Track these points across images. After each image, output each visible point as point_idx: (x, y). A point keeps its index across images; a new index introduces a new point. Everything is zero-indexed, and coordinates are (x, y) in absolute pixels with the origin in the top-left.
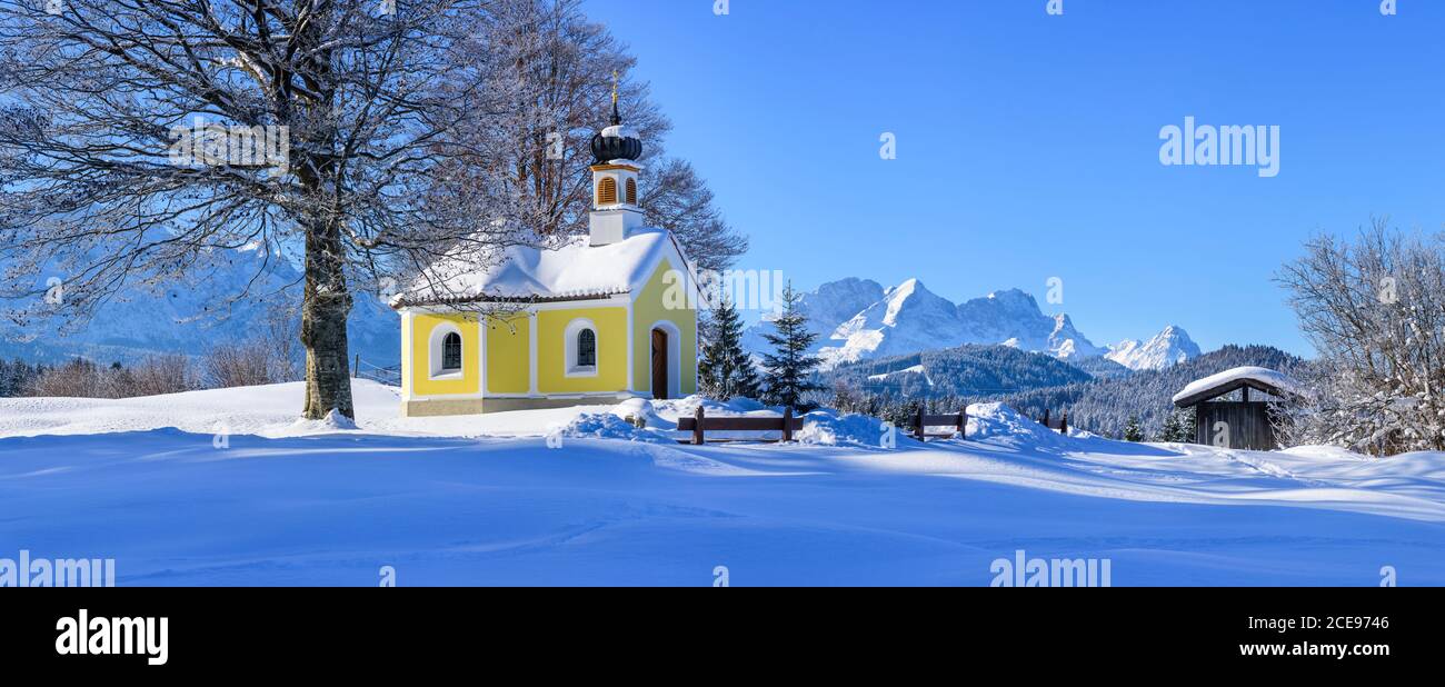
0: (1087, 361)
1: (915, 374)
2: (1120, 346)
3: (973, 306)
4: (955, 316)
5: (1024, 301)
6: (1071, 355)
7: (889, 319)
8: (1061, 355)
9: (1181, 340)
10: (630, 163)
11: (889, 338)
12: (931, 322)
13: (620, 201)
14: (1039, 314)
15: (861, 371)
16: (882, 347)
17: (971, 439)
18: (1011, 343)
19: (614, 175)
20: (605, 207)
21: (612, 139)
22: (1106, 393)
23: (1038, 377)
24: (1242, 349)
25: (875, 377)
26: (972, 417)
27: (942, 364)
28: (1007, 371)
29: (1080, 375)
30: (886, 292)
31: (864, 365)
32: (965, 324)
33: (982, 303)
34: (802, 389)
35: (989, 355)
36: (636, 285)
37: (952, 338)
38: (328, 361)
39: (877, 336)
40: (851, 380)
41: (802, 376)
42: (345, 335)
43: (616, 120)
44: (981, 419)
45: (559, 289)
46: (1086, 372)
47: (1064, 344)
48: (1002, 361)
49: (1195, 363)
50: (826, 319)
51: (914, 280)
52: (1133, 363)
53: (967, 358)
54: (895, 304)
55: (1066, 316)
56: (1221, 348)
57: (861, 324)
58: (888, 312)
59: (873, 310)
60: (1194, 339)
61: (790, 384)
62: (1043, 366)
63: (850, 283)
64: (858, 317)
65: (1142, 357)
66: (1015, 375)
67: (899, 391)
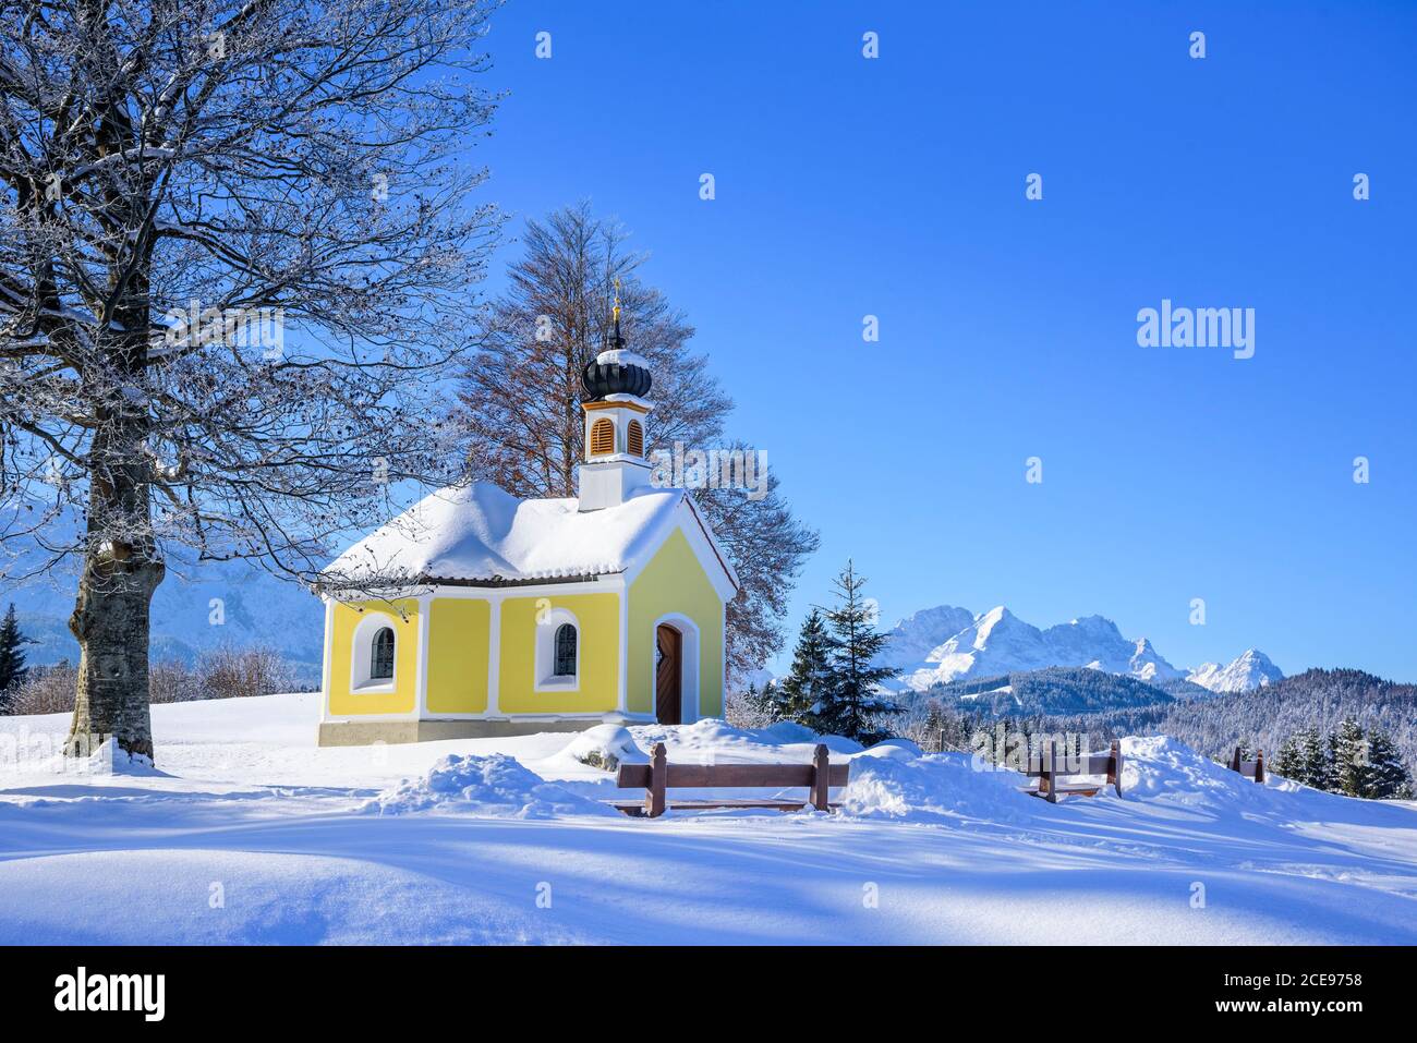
0: (1168, 684)
1: (1004, 694)
2: (1201, 670)
3: (1057, 631)
4: (1041, 640)
5: (1106, 626)
6: (1152, 677)
7: (979, 643)
8: (1144, 677)
9: (1262, 664)
10: (634, 400)
11: (980, 661)
12: (1018, 646)
13: (620, 450)
14: (1120, 638)
15: (954, 692)
16: (973, 669)
17: (1132, 796)
18: (1094, 665)
19: (611, 415)
20: (599, 460)
21: (609, 367)
22: (1191, 714)
23: (1121, 698)
24: (1327, 672)
25: (968, 697)
26: (1129, 759)
27: (1030, 686)
28: (1092, 693)
29: (1162, 696)
30: (976, 619)
31: (956, 686)
32: (1049, 648)
33: (1065, 628)
34: (868, 711)
35: (1074, 677)
36: (632, 561)
37: (1038, 660)
38: (107, 663)
39: (969, 659)
40: (945, 699)
41: (869, 694)
42: (145, 622)
43: (618, 343)
44: (1142, 763)
45: (529, 569)
46: (1168, 693)
47: (1145, 668)
48: (1086, 683)
49: (1280, 686)
50: (921, 644)
51: (1001, 608)
52: (1215, 685)
53: (1053, 679)
54: (985, 630)
55: (1146, 640)
56: (1305, 671)
57: (954, 648)
58: (978, 637)
59: (964, 635)
60: (1275, 662)
61: (850, 703)
62: (1126, 687)
63: (943, 610)
64: (950, 641)
65: (1223, 680)
66: (1099, 696)
67: (990, 710)
